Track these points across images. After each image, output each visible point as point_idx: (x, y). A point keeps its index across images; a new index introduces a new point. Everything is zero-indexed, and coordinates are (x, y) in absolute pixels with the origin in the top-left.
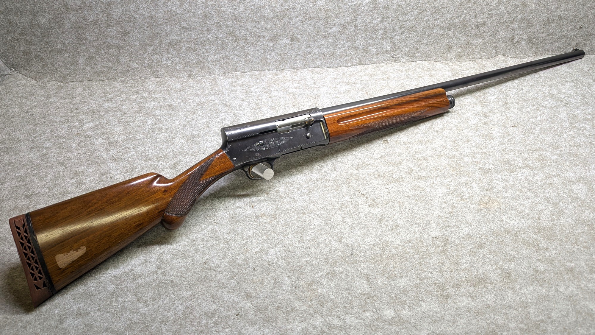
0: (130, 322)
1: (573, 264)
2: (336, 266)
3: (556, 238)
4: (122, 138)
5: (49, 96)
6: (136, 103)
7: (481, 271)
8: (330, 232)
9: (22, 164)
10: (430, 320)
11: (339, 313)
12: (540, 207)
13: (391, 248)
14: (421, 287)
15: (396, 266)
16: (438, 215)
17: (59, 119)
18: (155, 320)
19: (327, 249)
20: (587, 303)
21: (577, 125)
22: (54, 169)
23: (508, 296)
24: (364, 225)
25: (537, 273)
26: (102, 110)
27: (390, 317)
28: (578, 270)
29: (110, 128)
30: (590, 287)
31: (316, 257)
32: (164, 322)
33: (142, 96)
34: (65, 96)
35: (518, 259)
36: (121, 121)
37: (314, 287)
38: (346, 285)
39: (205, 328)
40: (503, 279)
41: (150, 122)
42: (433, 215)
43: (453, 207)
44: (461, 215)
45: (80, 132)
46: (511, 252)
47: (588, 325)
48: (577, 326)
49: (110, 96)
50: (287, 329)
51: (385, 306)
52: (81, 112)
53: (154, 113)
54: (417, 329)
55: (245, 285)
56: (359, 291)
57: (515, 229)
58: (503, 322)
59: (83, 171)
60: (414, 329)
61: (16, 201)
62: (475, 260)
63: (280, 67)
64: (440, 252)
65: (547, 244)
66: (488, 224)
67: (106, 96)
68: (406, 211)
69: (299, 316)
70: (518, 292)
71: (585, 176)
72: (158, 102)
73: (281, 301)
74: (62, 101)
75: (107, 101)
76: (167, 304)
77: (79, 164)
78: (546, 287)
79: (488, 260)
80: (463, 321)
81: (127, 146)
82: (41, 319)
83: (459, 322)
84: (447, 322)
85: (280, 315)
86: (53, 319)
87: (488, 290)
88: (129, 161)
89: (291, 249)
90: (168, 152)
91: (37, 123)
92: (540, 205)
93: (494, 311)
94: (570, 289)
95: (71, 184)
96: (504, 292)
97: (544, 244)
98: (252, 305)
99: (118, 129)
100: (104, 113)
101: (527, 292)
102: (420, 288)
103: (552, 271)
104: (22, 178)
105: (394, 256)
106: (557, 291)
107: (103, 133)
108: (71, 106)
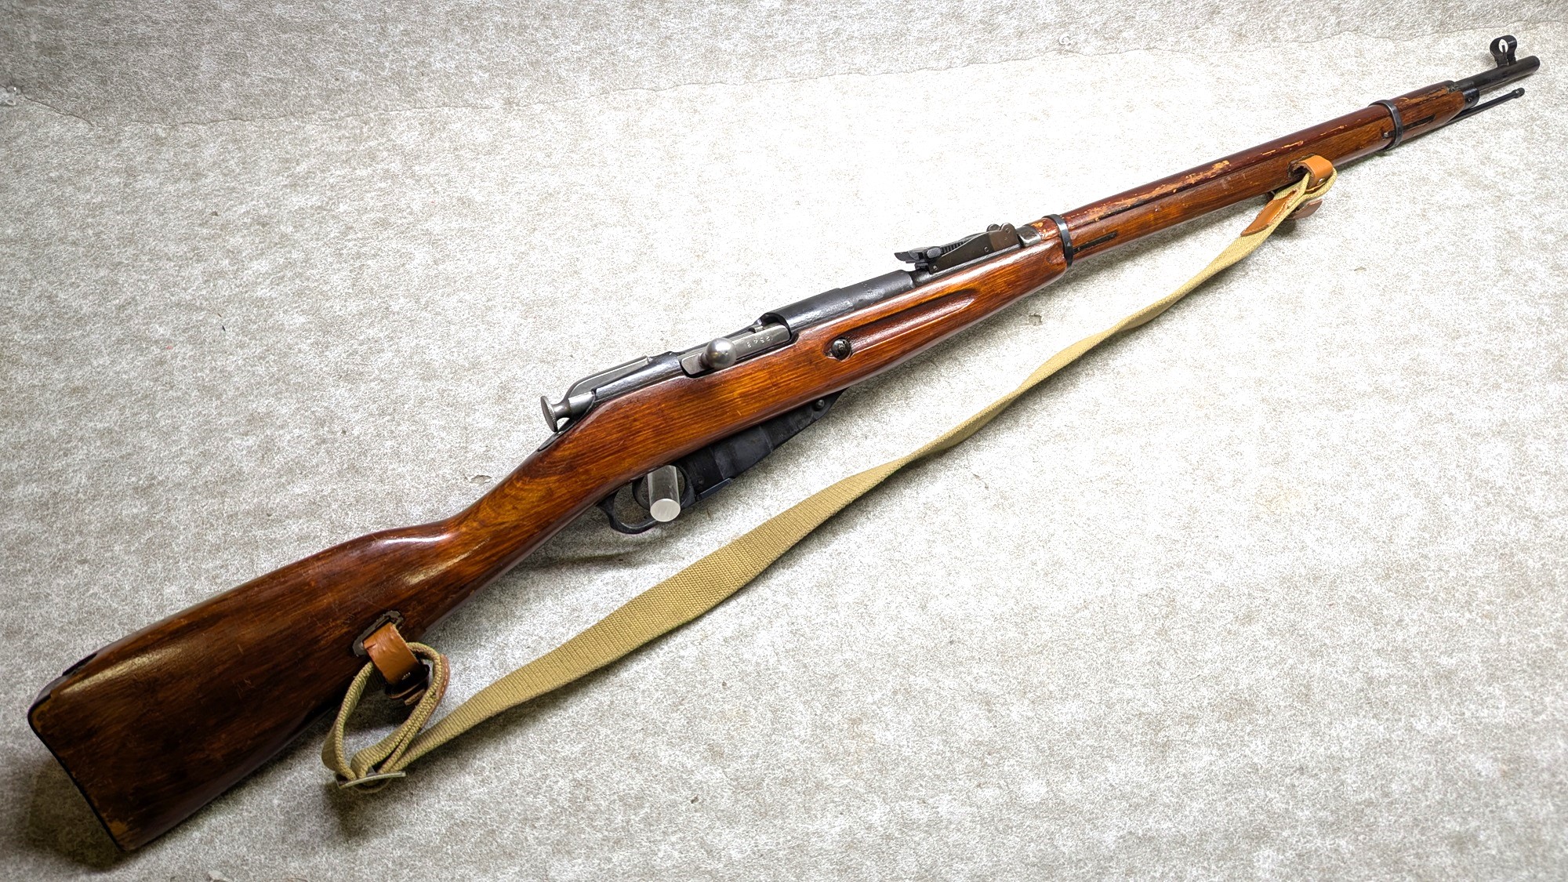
0: (452, 822)
1: (1454, 661)
2: (914, 674)
3: (1424, 591)
4: (354, 306)
5: (131, 173)
6: (373, 194)
7: (1245, 682)
8: (899, 581)
9: (105, 392)
10: (1124, 803)
11: (924, 790)
12: (1396, 509)
13: (1042, 623)
14: (1109, 723)
15: (1054, 671)
16: (1156, 534)
17: (172, 248)
18: (508, 817)
19: (892, 628)
20: (1472, 756)
21: (1514, 264)
22: (191, 406)
23: (1300, 744)
24: (979, 564)
25: (1371, 683)
26: (286, 216)
27: (1038, 800)
28: (1462, 675)
29: (318, 277)
30: (1484, 717)
31: (868, 650)
32: (529, 820)
33: (387, 171)
34: (176, 171)
35: (1330, 650)
36: (341, 254)
37: (865, 727)
38: (938, 721)
39: (623, 833)
40: (1293, 701)
41: (421, 255)
42: (1143, 533)
43: (1193, 511)
44: (1209, 533)
45: (237, 289)
46: (1318, 632)
47: (1467, 810)
48: (1442, 813)
49: (298, 169)
50: (807, 834)
51: (1027, 771)
52: (228, 222)
53: (426, 226)
54: (1096, 827)
55: (705, 726)
56: (967, 737)
57: (1333, 571)
58: (1284, 806)
59: (268, 413)
60: (1088, 827)
61: (112, 504)
62: (1235, 655)
63: (756, 75)
64: (1156, 633)
65: (1402, 610)
66: (1272, 557)
67: (289, 168)
68: (1081, 524)
69: (833, 802)
70: (1324, 733)
71: (1514, 419)
72: (431, 189)
73: (792, 765)
74: (171, 188)
75: (294, 185)
76: (531, 776)
77: (255, 392)
78: (1387, 719)
79: (1263, 653)
80: (1198, 806)
81: (371, 332)
82: (244, 821)
83: (1188, 809)
84: (1161, 808)
85: (789, 799)
86: (270, 819)
87: (1257, 728)
88: (382, 381)
89: (807, 630)
90: (479, 352)
91: (117, 260)
92: (1397, 502)
93: (1267, 778)
94: (1439, 723)
95: (244, 452)
96: (1292, 735)
97: (1393, 611)
98: (724, 777)
99: (339, 280)
100: (290, 229)
101: (1343, 734)
102: (1105, 727)
103: (1405, 678)
104: (114, 434)
105: (1049, 644)
106: (1410, 729)
107: (300, 293)
108: (200, 204)
